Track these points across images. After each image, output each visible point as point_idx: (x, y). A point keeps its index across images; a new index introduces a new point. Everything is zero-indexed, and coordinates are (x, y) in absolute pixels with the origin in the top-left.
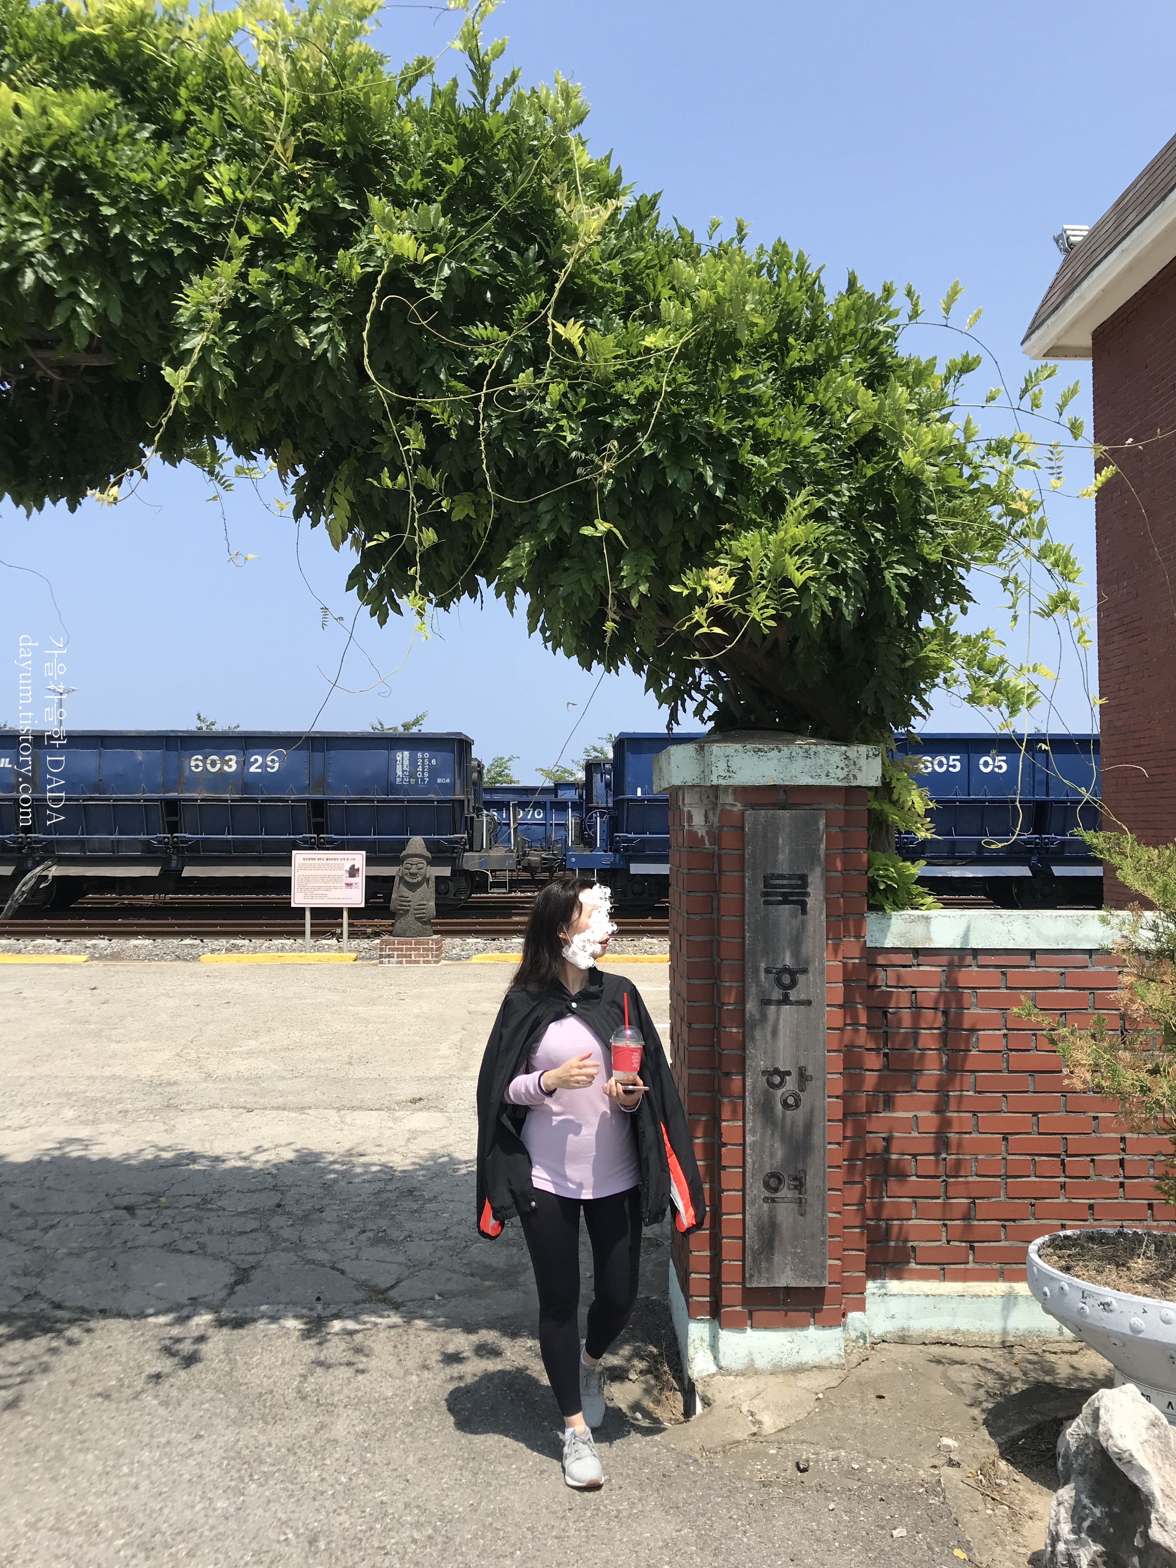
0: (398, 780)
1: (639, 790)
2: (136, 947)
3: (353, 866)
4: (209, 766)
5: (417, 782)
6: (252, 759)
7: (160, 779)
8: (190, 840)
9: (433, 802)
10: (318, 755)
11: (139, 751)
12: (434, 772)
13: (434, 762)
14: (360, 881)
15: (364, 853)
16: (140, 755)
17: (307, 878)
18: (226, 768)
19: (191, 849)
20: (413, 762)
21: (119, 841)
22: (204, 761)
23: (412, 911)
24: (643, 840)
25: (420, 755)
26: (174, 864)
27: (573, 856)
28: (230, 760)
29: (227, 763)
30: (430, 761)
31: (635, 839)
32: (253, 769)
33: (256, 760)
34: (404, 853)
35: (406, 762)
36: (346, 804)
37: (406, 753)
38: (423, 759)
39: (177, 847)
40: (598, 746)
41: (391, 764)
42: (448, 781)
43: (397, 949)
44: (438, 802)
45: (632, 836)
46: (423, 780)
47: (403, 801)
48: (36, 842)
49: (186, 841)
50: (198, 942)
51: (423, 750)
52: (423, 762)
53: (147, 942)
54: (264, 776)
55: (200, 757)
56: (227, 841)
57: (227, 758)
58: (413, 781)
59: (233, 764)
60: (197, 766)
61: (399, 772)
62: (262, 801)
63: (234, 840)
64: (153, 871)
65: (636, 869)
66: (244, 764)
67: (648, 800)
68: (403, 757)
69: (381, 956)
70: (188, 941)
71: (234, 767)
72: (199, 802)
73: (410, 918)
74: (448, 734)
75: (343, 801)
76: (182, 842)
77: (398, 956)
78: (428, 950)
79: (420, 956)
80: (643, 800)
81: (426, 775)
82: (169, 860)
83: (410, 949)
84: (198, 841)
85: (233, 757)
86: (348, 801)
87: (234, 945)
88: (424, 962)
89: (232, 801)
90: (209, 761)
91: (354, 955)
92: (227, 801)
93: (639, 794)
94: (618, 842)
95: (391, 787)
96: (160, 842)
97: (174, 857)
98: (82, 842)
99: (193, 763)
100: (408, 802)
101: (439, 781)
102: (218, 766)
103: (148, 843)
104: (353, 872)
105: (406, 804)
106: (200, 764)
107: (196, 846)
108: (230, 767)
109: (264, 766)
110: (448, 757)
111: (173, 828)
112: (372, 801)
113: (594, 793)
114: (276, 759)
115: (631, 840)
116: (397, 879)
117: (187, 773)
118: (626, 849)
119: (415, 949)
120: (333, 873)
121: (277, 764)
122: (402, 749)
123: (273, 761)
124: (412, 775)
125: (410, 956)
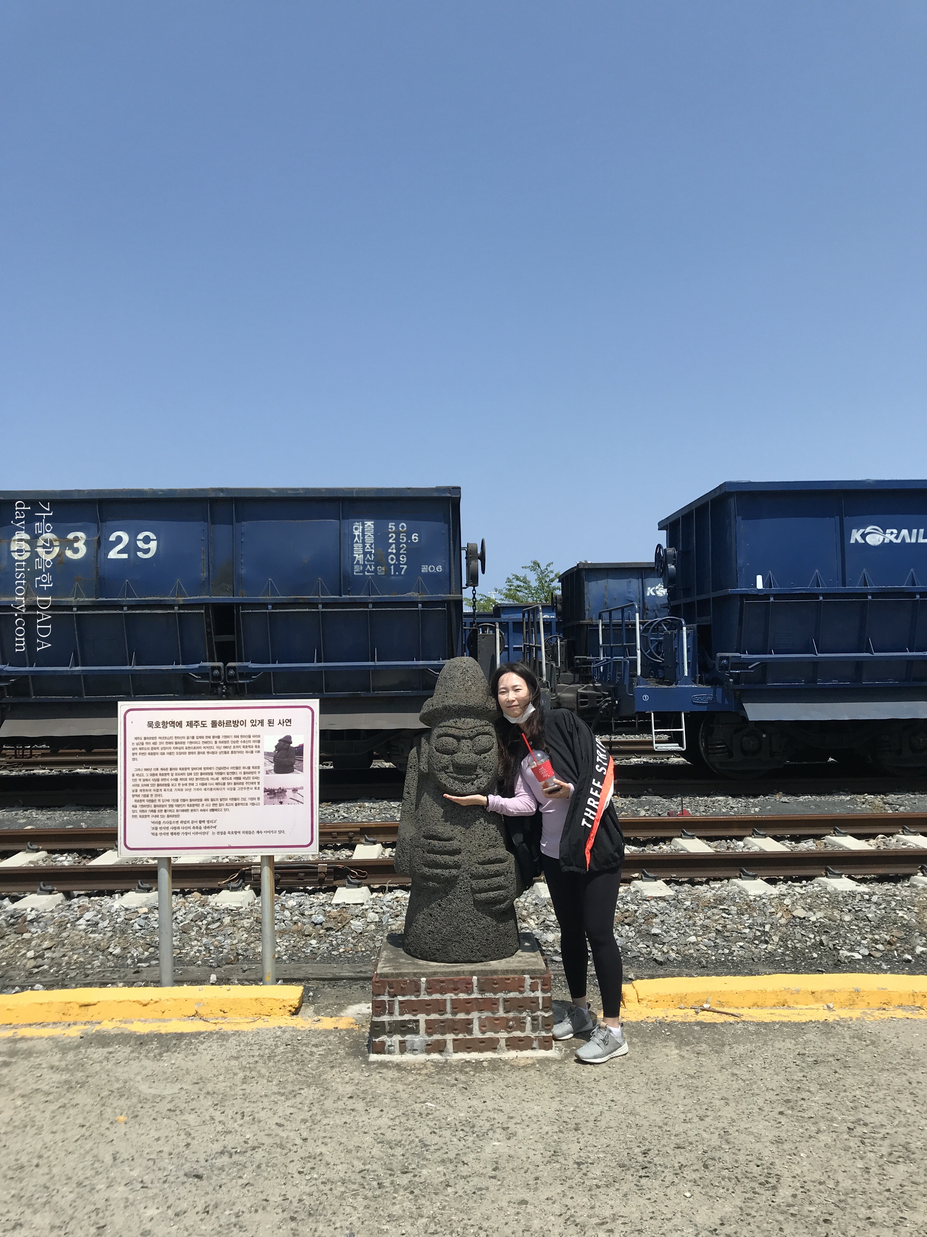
0: (357, 569)
1: (759, 578)
3: (286, 741)
4: (41, 551)
5: (388, 571)
6: (112, 538)
8: (12, 675)
9: (415, 604)
10: (222, 531)
12: (413, 555)
13: (415, 537)
14: (305, 782)
15: (314, 704)
17: (160, 779)
18: (69, 553)
19: (14, 690)
20: (381, 538)
22: (32, 543)
23: (464, 881)
24: (764, 664)
25: (391, 526)
27: (645, 691)
28: (76, 539)
29: (70, 544)
30: (409, 537)
31: (751, 662)
32: (113, 555)
33: (119, 540)
34: (428, 707)
35: (370, 539)
36: (270, 609)
37: (369, 524)
38: (398, 533)
41: (345, 542)
42: (439, 569)
44: (424, 604)
45: (747, 656)
46: (397, 567)
47: (365, 604)
51: (397, 518)
52: (397, 539)
54: (133, 564)
55: (26, 536)
56: (75, 677)
57: (71, 536)
58: (381, 570)
59: (80, 545)
60: (20, 551)
61: (359, 556)
62: (130, 607)
63: (86, 675)
65: (756, 712)
66: (98, 546)
67: (776, 596)
68: (364, 531)
71: (83, 551)
73: (459, 904)
74: (438, 489)
75: (264, 605)
77: (431, 1028)
80: (767, 597)
81: (403, 560)
84: (25, 677)
85: (81, 534)
86: (275, 605)
89: (80, 608)
90: (41, 542)
91: (294, 992)
92: (70, 608)
93: (760, 585)
94: (725, 668)
95: (344, 580)
99: (13, 546)
100: (376, 604)
101: (425, 569)
105: (370, 608)
106: (26, 547)
108: (76, 551)
109: (131, 548)
110: (440, 527)
112: (314, 605)
114: (152, 536)
115: (744, 664)
118: (737, 679)
120: (230, 761)
121: (153, 545)
122: (363, 516)
123: (147, 540)
124: (380, 560)
125: (467, 1026)
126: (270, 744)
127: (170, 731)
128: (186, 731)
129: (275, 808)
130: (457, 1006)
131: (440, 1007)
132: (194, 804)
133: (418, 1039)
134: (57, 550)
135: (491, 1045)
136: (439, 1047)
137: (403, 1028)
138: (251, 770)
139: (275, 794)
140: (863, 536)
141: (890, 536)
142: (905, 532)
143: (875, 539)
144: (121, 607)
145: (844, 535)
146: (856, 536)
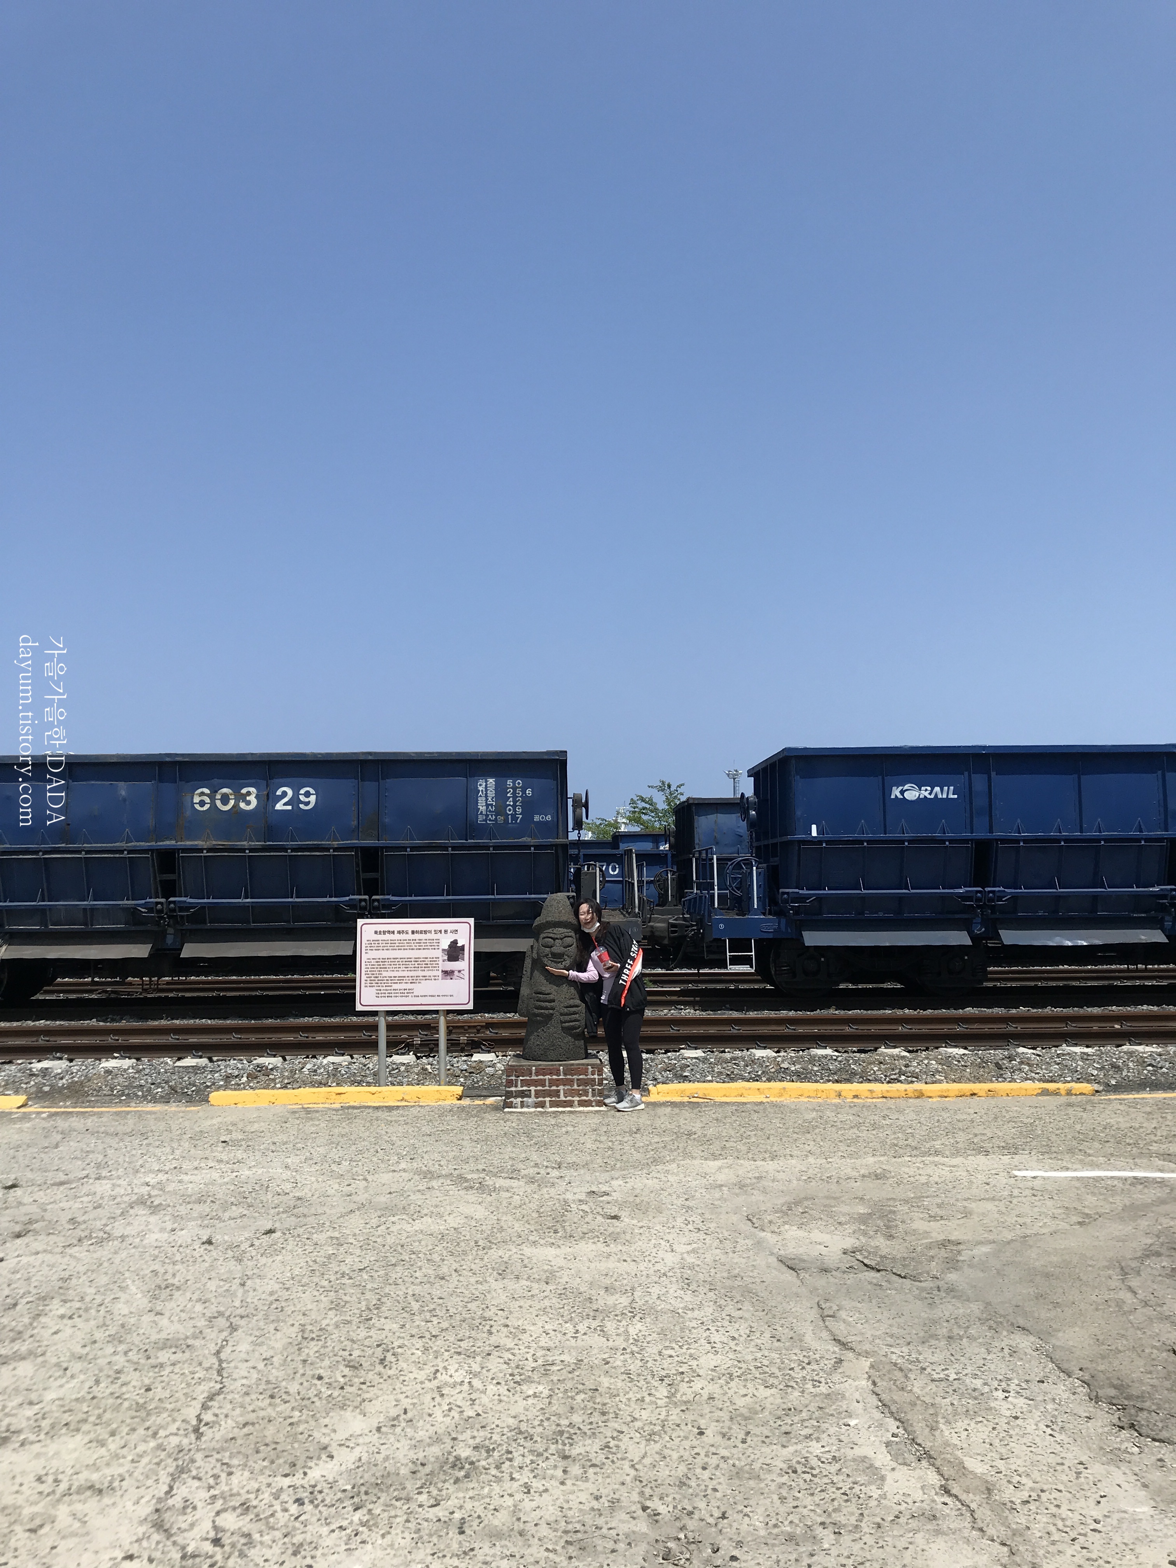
0: (480, 818)
1: (814, 827)
3: (455, 942)
4: (218, 803)
5: (506, 820)
6: (279, 793)
7: (151, 822)
8: (192, 906)
9: (528, 847)
10: (370, 787)
11: (121, 784)
12: (529, 807)
13: (529, 792)
15: (471, 921)
16: (123, 789)
18: (242, 805)
19: (194, 918)
20: (501, 792)
21: (93, 909)
22: (212, 797)
23: (557, 1017)
24: (819, 898)
25: (510, 782)
26: (170, 940)
28: (249, 793)
29: (243, 798)
30: (524, 792)
31: (809, 896)
32: (279, 806)
33: (285, 794)
34: (537, 922)
35: (491, 794)
36: (408, 852)
37: (491, 780)
38: (514, 788)
39: (174, 915)
41: (471, 795)
42: (549, 818)
44: (537, 847)
45: (805, 892)
46: (514, 817)
47: (487, 847)
49: (186, 908)
50: (204, 1061)
51: (514, 776)
52: (514, 793)
53: (127, 1063)
54: (296, 815)
55: (207, 791)
56: (244, 908)
57: (244, 791)
58: (500, 819)
59: (252, 798)
60: (202, 803)
61: (482, 808)
62: (293, 850)
63: (253, 906)
64: (141, 951)
65: (813, 938)
66: (268, 799)
67: (828, 842)
68: (487, 786)
69: (509, 1095)
70: (189, 1062)
71: (254, 803)
72: (205, 854)
73: (553, 1029)
74: (548, 753)
75: (404, 848)
76: (182, 909)
77: (537, 1094)
79: (573, 1093)
80: (820, 842)
81: (519, 810)
82: (164, 934)
83: (557, 1083)
84: (203, 907)
85: (253, 790)
86: (413, 848)
89: (251, 850)
90: (218, 796)
92: (243, 850)
93: (814, 833)
94: (786, 901)
95: (470, 828)
96: (150, 910)
97: (171, 930)
98: (42, 911)
99: (197, 799)
100: (496, 847)
101: (537, 818)
103: (134, 911)
104: (454, 952)
105: (491, 851)
106: (207, 800)
107: (199, 916)
108: (248, 803)
109: (295, 801)
110: (550, 784)
111: (169, 889)
112: (445, 848)
114: (312, 791)
115: (803, 898)
116: (528, 963)
117: (188, 813)
118: (797, 911)
119: (565, 1082)
120: (422, 954)
121: (313, 799)
122: (486, 775)
123: (307, 794)
124: (500, 810)
125: (557, 1093)
126: (445, 944)
127: (388, 937)
128: (396, 936)
129: (448, 982)
130: (552, 1083)
131: (542, 1083)
132: (401, 979)
133: (530, 1100)
134: (232, 802)
135: (570, 1104)
136: (542, 1105)
137: (523, 1094)
138: (434, 960)
139: (448, 974)
140: (902, 792)
141: (925, 792)
142: (937, 789)
143: (912, 794)
144: (286, 850)
145: (886, 792)
146: (896, 792)
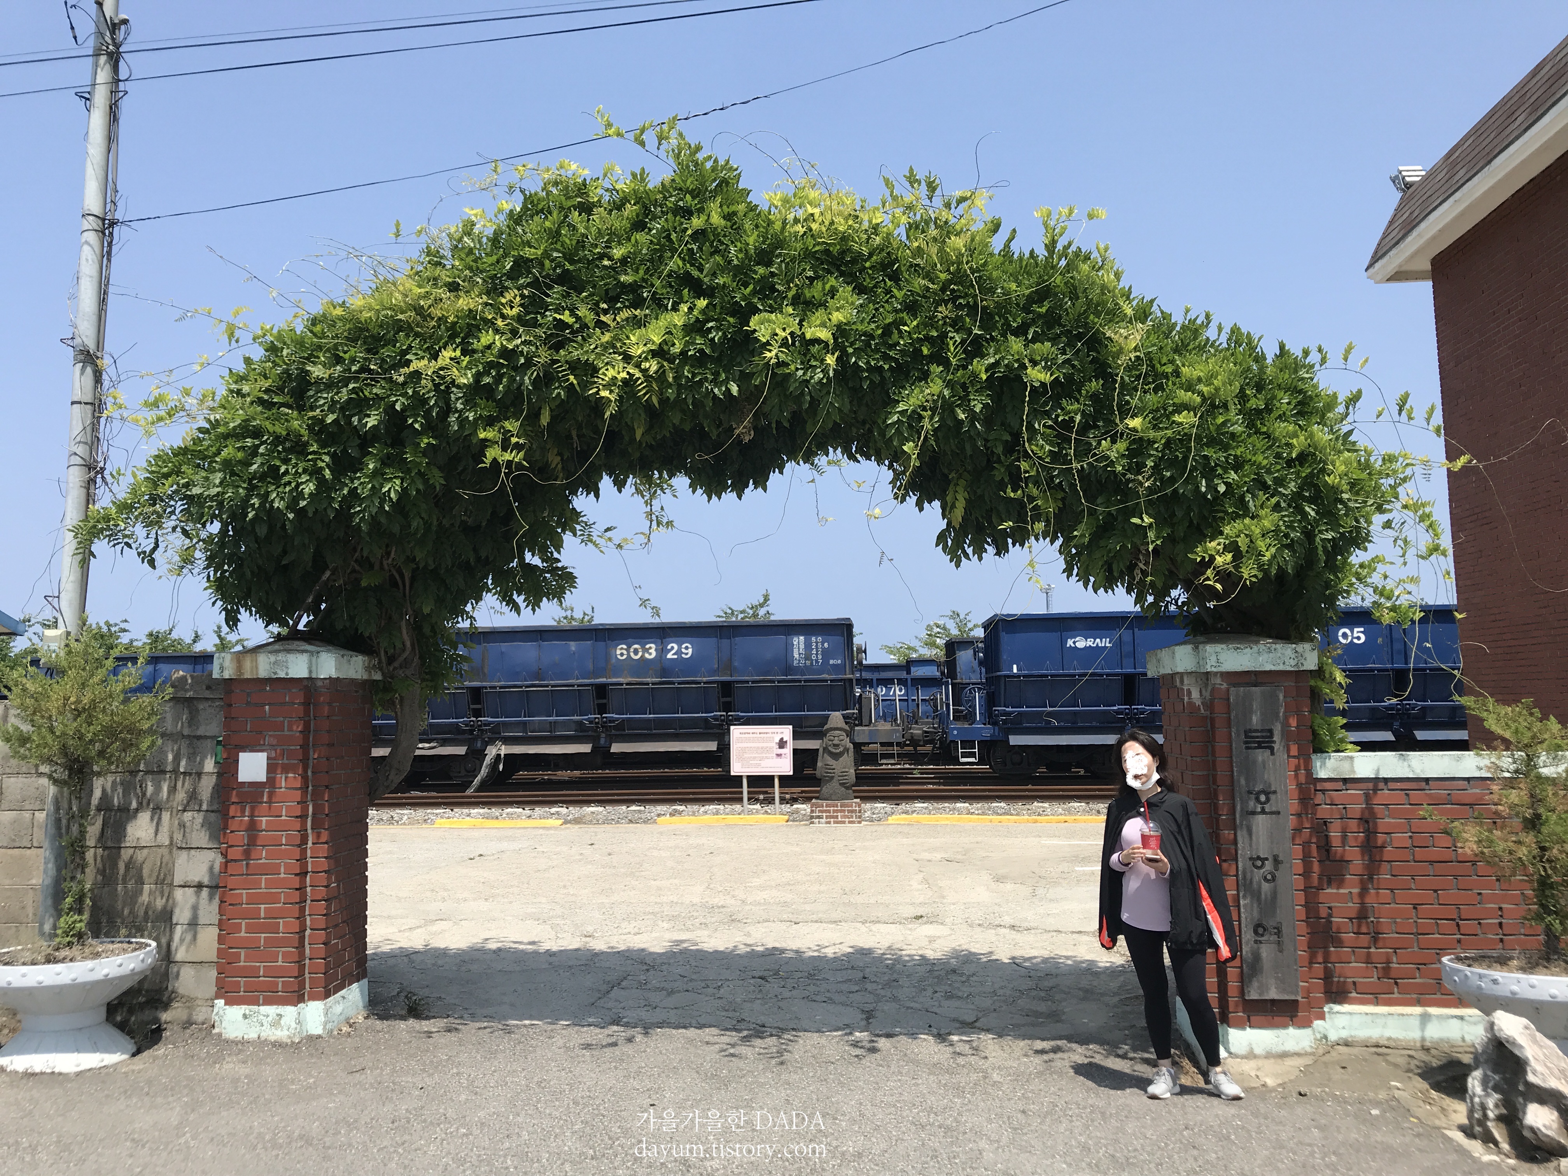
0: (795, 662)
1: (1015, 667)
2: (593, 813)
3: (782, 739)
4: (632, 654)
5: (812, 663)
6: (669, 647)
7: (590, 666)
8: (617, 719)
9: (826, 681)
10: (725, 642)
11: (572, 643)
12: (826, 654)
13: (826, 645)
14: (788, 751)
15: (791, 727)
16: (573, 646)
17: (744, 750)
18: (647, 655)
19: (616, 728)
20: (808, 646)
21: (555, 722)
22: (628, 650)
23: (836, 778)
24: (1020, 713)
25: (813, 639)
26: (602, 741)
27: (955, 729)
28: (650, 648)
29: (647, 650)
30: (823, 645)
31: (1013, 712)
32: (670, 656)
33: (672, 648)
34: (826, 727)
35: (802, 646)
36: (750, 684)
37: (802, 638)
38: (817, 643)
39: (605, 726)
40: (941, 622)
41: (789, 648)
42: (839, 662)
43: (826, 811)
44: (832, 681)
45: (1010, 709)
46: (817, 661)
47: (800, 681)
48: (485, 725)
49: (612, 720)
50: (642, 808)
51: (816, 635)
52: (817, 646)
53: (601, 809)
54: (680, 661)
55: (625, 647)
56: (649, 720)
57: (647, 646)
58: (808, 662)
59: (653, 651)
60: (622, 655)
61: (796, 655)
62: (679, 683)
63: (654, 719)
64: (586, 748)
65: (1015, 740)
66: (662, 651)
67: (1025, 676)
68: (799, 642)
69: (812, 817)
70: (634, 808)
71: (654, 654)
72: (625, 686)
73: (835, 784)
74: (841, 620)
75: (747, 682)
76: (610, 722)
77: (827, 817)
78: (852, 811)
79: (845, 817)
80: (1019, 676)
81: (820, 657)
82: (599, 737)
83: (837, 811)
84: (623, 720)
85: (653, 646)
86: (753, 682)
87: (676, 811)
88: (850, 822)
89: (653, 684)
90: (632, 650)
91: (786, 817)
92: (648, 684)
93: (1015, 671)
94: (997, 716)
95: (789, 668)
96: (591, 722)
97: (603, 735)
98: (524, 723)
99: (618, 652)
100: (805, 681)
101: (831, 662)
102: (640, 654)
103: (580, 723)
104: (782, 744)
105: (803, 683)
106: (625, 652)
107: (621, 725)
108: (650, 654)
109: (679, 652)
110: (839, 640)
111: (602, 709)
112: (773, 681)
113: (958, 670)
114: (689, 646)
115: (1009, 714)
116: (821, 751)
117: (614, 661)
118: (1005, 722)
119: (841, 811)
120: (765, 745)
121: (690, 651)
122: (798, 634)
123: (687, 648)
124: (808, 657)
126: (777, 740)
127: (747, 735)
128: (752, 735)
129: (779, 760)
130: (834, 811)
131: (829, 811)
132: (754, 758)
133: (824, 820)
136: (829, 823)
137: (819, 817)
138: (771, 748)
139: (779, 755)
140: (1074, 643)
141: (1090, 643)
142: (1098, 640)
143: (1081, 643)
144: (674, 683)
145: (1063, 643)
146: (1070, 643)
